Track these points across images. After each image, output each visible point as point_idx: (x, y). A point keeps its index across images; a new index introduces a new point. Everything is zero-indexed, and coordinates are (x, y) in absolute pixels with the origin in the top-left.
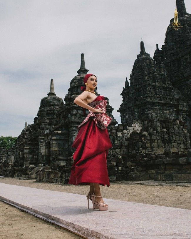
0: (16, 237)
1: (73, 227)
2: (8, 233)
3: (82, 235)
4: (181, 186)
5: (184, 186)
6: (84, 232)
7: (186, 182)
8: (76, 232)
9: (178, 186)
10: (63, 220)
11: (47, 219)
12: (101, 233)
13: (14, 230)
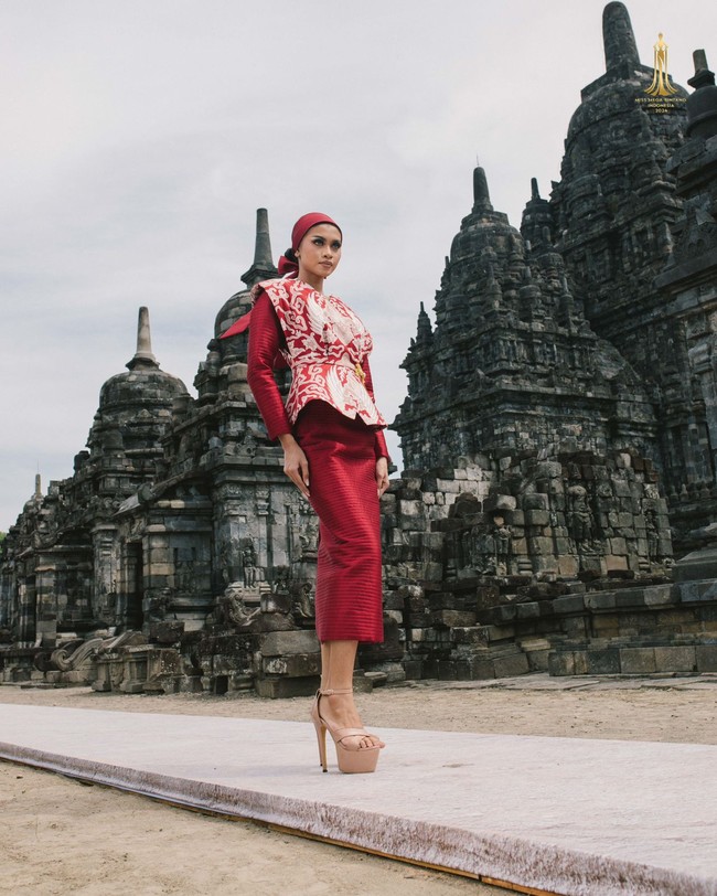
0: (106, 866)
1: (327, 820)
2: (62, 856)
3: (371, 846)
4: (658, 688)
5: (669, 687)
6: (383, 834)
7: (671, 673)
8: (343, 836)
9: (649, 687)
10: (279, 798)
11: (203, 802)
12: (460, 827)
13: (86, 843)
